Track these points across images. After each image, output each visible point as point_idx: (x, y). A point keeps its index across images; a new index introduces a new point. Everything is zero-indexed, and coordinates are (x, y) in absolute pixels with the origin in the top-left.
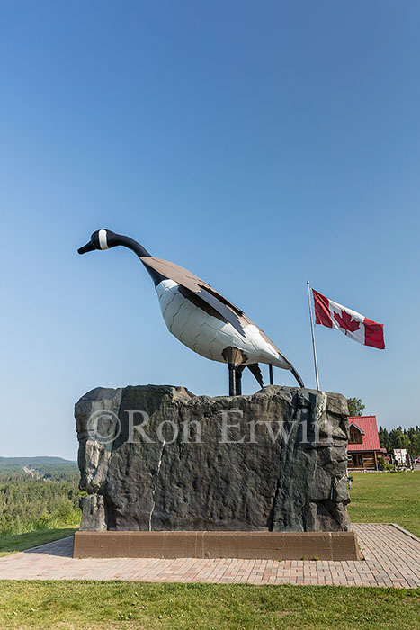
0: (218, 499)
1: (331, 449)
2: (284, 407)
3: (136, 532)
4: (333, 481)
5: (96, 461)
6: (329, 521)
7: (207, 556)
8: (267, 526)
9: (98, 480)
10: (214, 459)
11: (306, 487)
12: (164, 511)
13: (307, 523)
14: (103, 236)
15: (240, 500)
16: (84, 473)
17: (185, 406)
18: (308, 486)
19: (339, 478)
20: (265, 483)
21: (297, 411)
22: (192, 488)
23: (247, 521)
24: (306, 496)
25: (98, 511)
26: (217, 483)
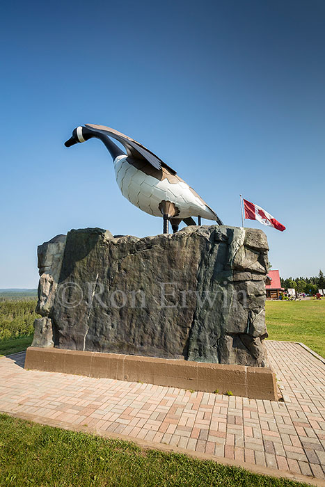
0: (139, 327)
1: (248, 283)
2: (202, 243)
3: (73, 351)
4: (250, 316)
5: (47, 291)
6: (245, 355)
7: (126, 379)
8: (183, 354)
9: (48, 307)
11: (222, 320)
12: (95, 335)
13: (222, 356)
15: (159, 328)
16: (39, 300)
17: (114, 244)
18: (223, 320)
19: (256, 312)
20: (181, 314)
21: (213, 246)
22: (118, 316)
23: (165, 349)
24: (221, 328)
25: (46, 331)
26: (139, 313)
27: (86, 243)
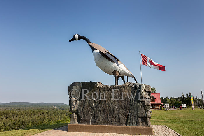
0: (111, 116)
1: (146, 102)
2: (131, 89)
3: (86, 125)
4: (146, 112)
5: (74, 104)
6: (144, 124)
7: (107, 132)
8: (125, 124)
9: (75, 109)
10: (110, 104)
11: (138, 113)
12: (95, 119)
13: (138, 124)
14: (77, 36)
15: (117, 116)
16: (71, 107)
17: (101, 88)
19: (148, 111)
20: (125, 112)
21: (135, 90)
22: (103, 112)
23: (120, 123)
24: (138, 116)
25: (75, 118)
26: (110, 111)
27: (90, 87)
